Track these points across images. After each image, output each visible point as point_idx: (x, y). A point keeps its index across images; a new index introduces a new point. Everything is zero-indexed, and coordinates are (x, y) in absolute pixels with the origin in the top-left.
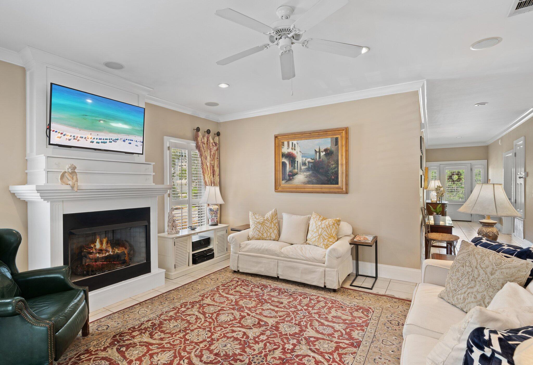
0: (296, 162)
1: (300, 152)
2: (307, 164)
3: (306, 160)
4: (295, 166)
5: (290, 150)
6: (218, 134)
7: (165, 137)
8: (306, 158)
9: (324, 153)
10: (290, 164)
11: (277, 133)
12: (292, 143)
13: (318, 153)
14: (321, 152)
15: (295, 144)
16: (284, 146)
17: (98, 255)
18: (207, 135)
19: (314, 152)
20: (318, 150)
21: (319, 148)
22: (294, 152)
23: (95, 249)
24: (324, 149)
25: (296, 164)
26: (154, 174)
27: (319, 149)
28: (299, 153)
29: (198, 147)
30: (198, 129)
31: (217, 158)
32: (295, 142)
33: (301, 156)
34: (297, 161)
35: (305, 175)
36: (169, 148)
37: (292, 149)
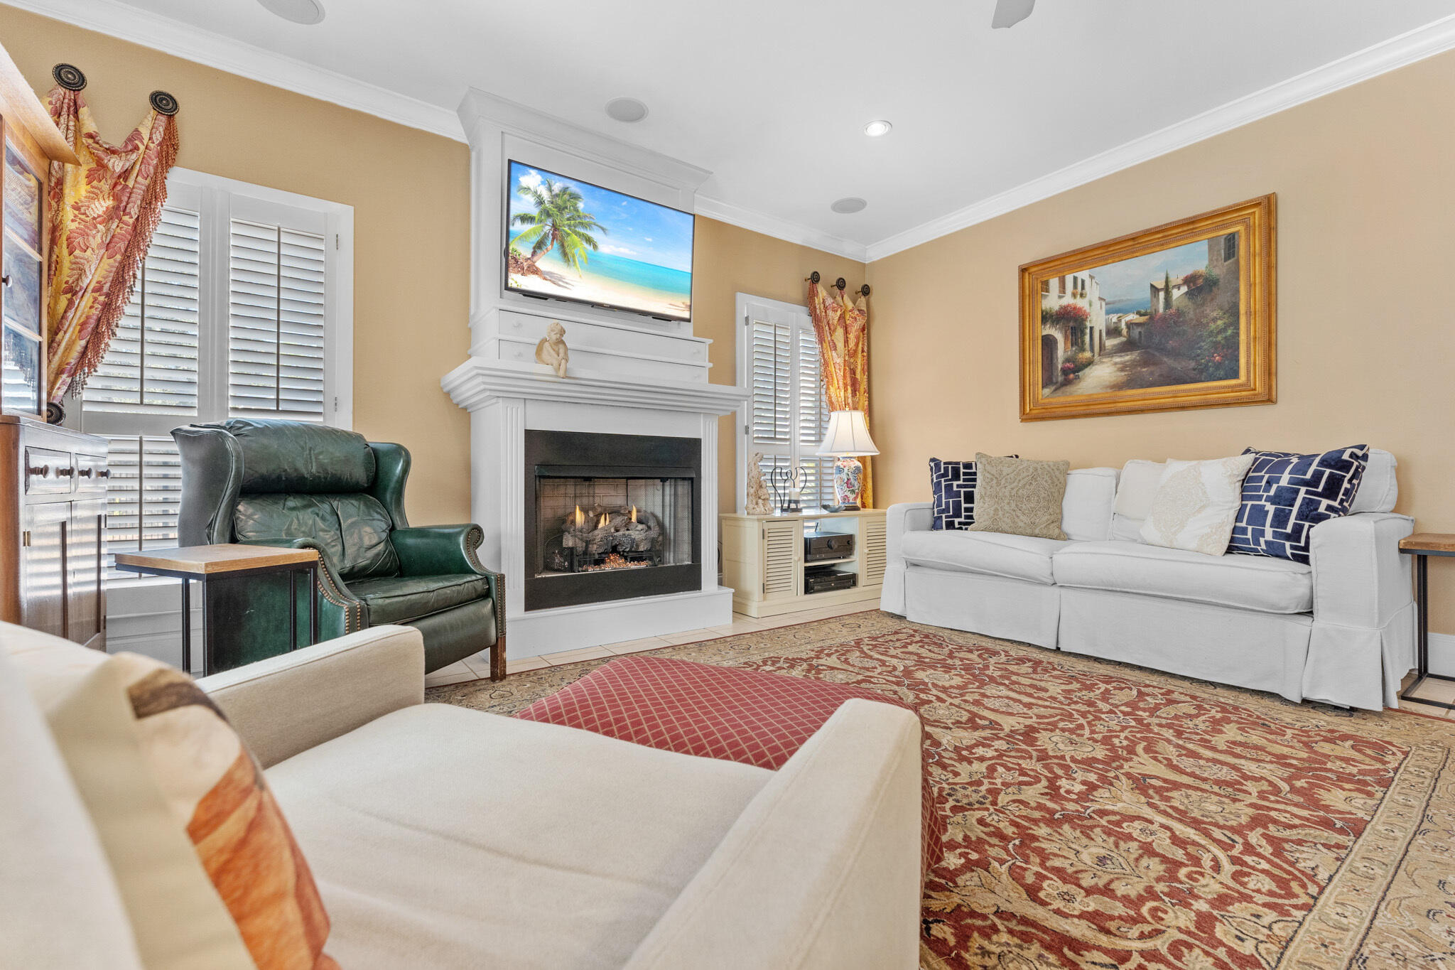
0: (1088, 331)
1: (1101, 299)
2: (1125, 332)
3: (1120, 321)
4: (1083, 342)
5: (1068, 300)
6: (866, 291)
7: (740, 296)
8: (1119, 315)
9: (1184, 289)
10: (1066, 338)
11: (1026, 260)
12: (1075, 279)
13: (1162, 295)
14: (1174, 287)
15: (1083, 282)
16: (1047, 291)
18: (837, 291)
19: (1147, 293)
20: (1160, 285)
21: (1167, 278)
22: (1081, 303)
24: (1182, 276)
25: (1087, 338)
26: (711, 365)
27: (1164, 280)
28: (1097, 303)
29: (814, 318)
30: (815, 278)
31: (863, 351)
32: (1083, 275)
33: (1104, 309)
34: (1091, 328)
35: (1116, 364)
36: (747, 318)
37: (1074, 295)
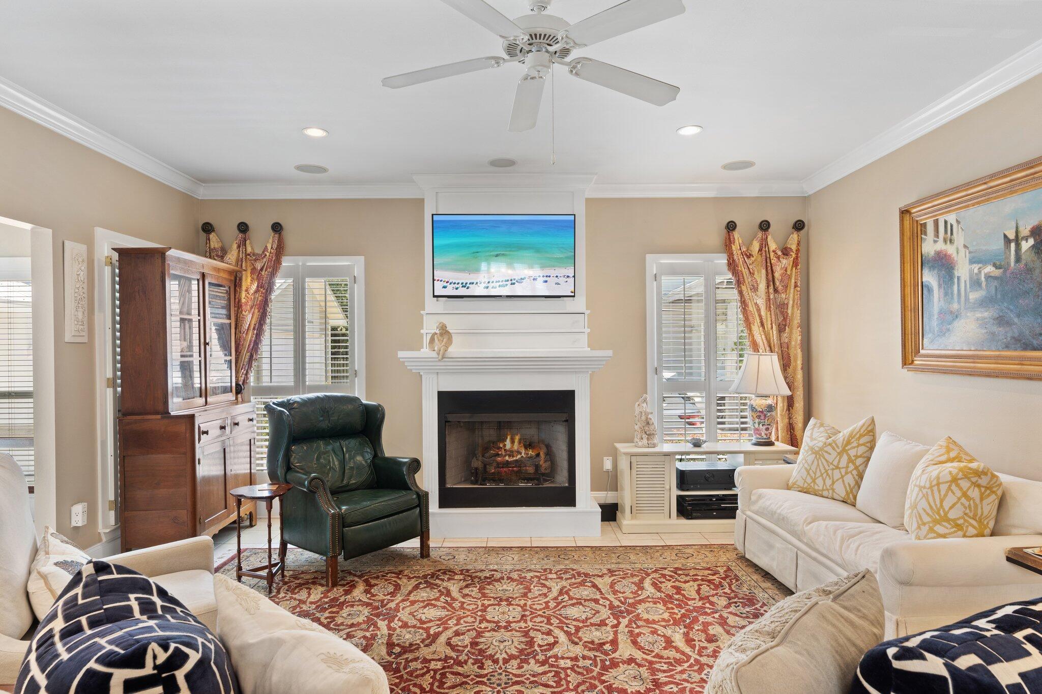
0: (956, 280)
1: (965, 246)
2: (984, 284)
3: (980, 272)
4: (952, 294)
5: (940, 246)
6: (799, 226)
7: (649, 258)
8: (980, 265)
9: (1031, 242)
10: (940, 286)
11: (903, 203)
12: (946, 222)
13: (1013, 245)
14: (1023, 238)
15: (952, 226)
16: (926, 234)
17: (507, 458)
18: (760, 234)
19: (1002, 242)
20: (1012, 236)
21: (1017, 228)
22: (950, 250)
23: (505, 450)
24: (1029, 228)
25: (955, 287)
26: (589, 330)
27: (1014, 230)
28: (962, 250)
29: (732, 265)
30: (731, 227)
31: (796, 286)
32: (951, 218)
33: (968, 258)
34: (959, 278)
35: (978, 319)
36: (656, 276)
37: (945, 241)
